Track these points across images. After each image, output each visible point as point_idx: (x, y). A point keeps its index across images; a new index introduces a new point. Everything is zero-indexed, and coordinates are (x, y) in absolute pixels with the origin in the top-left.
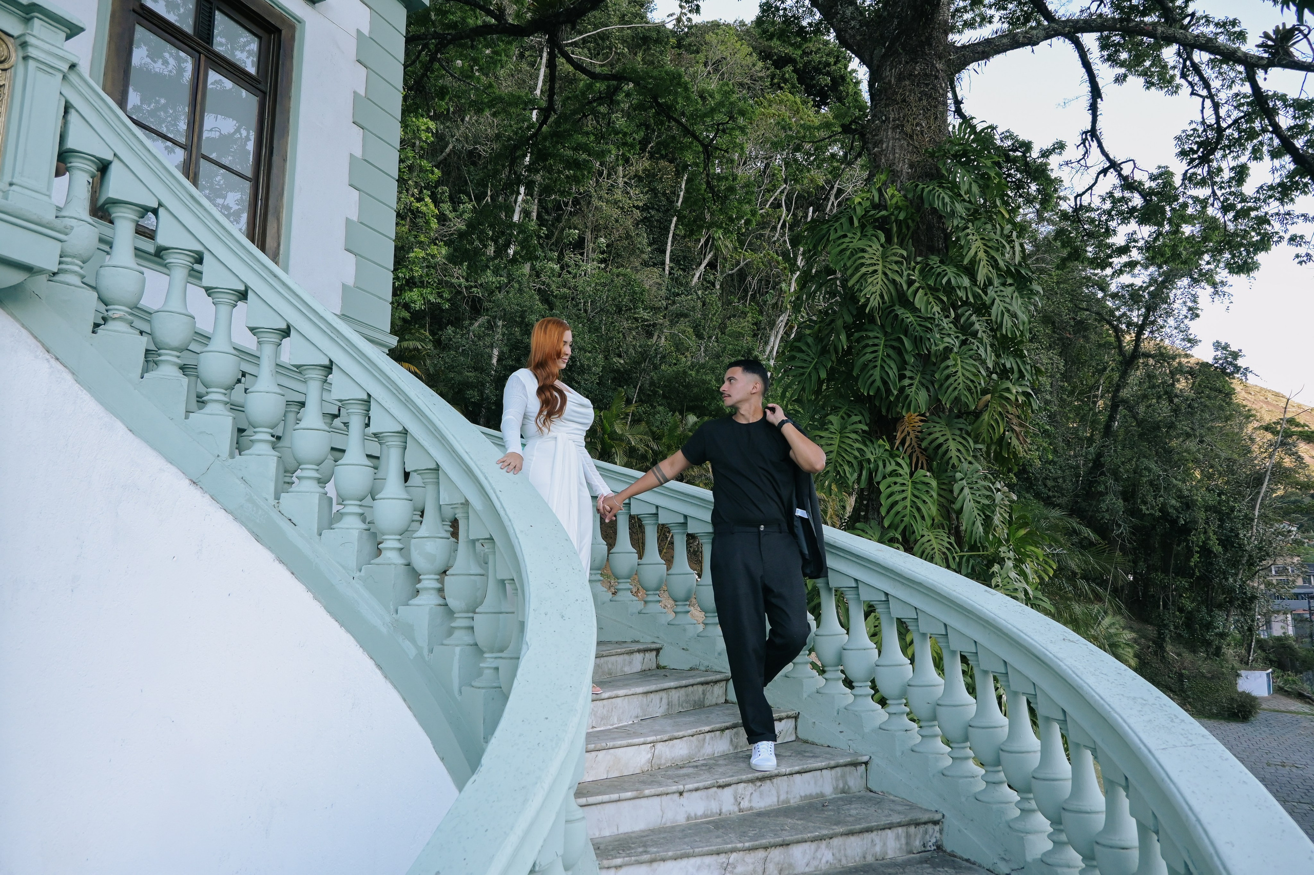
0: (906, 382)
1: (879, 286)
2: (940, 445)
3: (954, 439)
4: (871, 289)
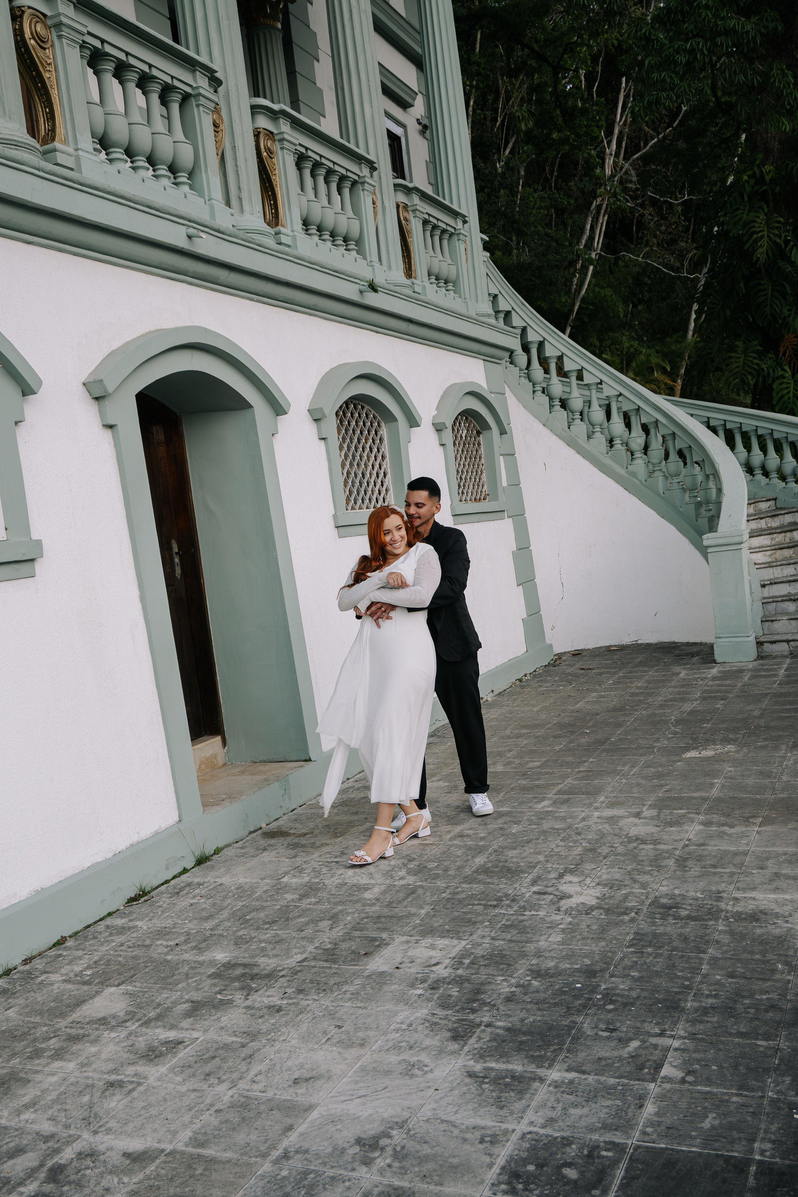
1: (764, 247)
4: (761, 250)
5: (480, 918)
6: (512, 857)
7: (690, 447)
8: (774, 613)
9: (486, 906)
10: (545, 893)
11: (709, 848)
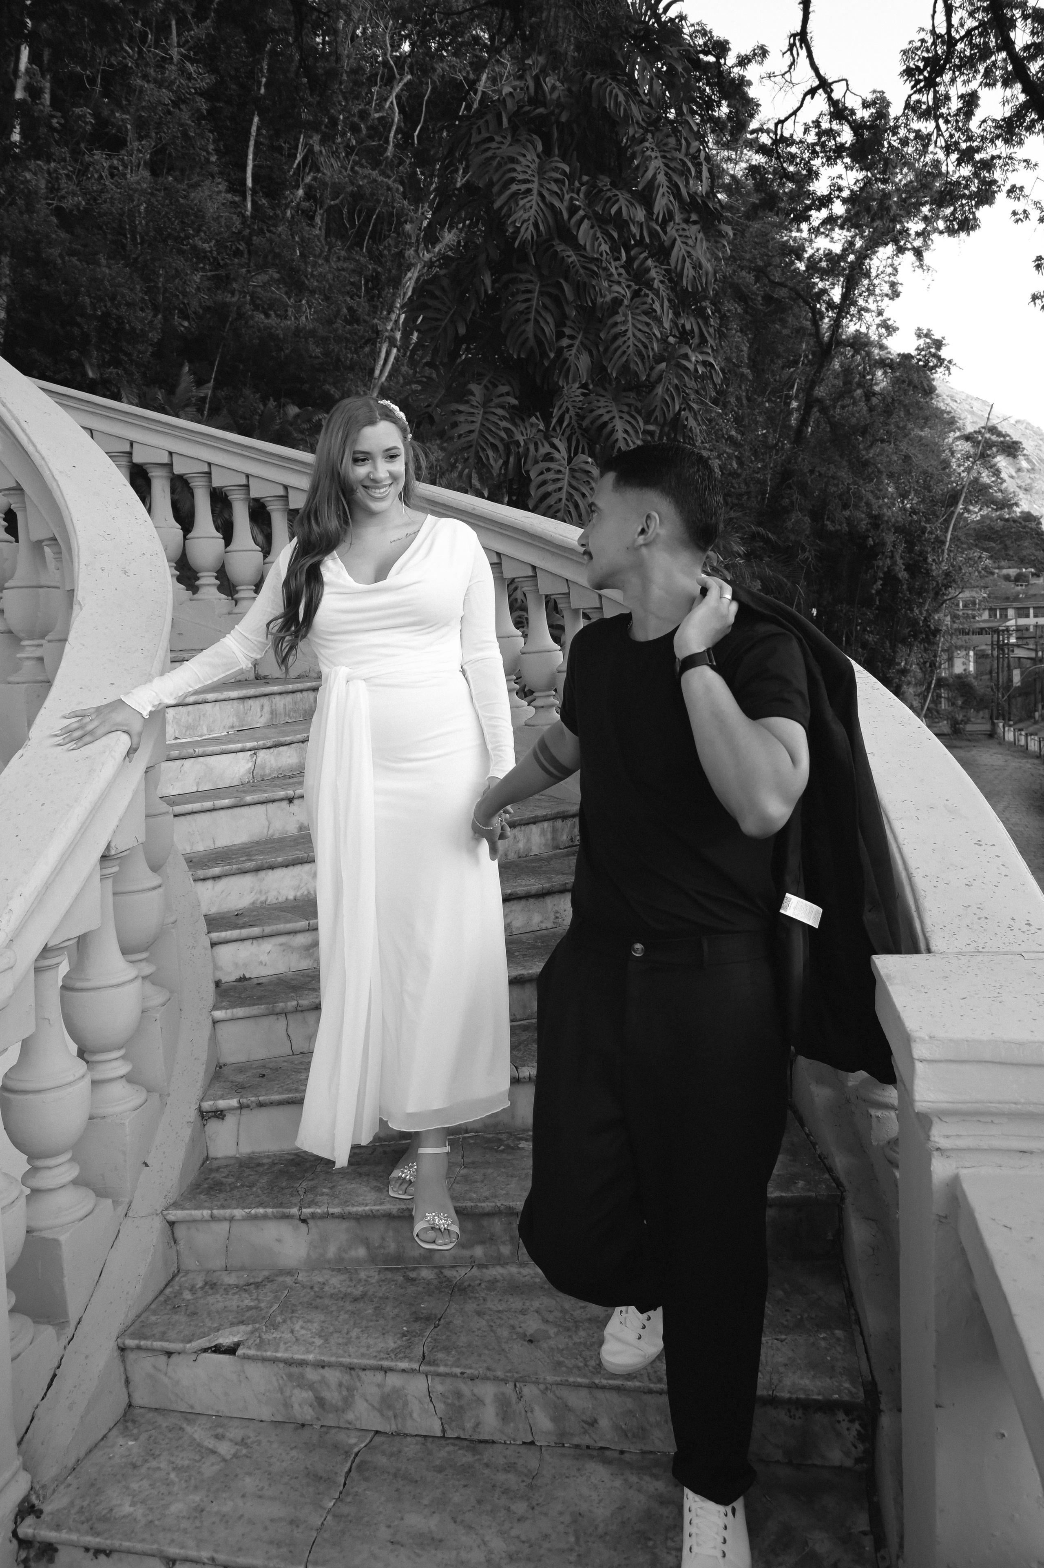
0: (565, 342)
1: (533, 211)
2: (604, 425)
3: (619, 418)
4: (523, 214)
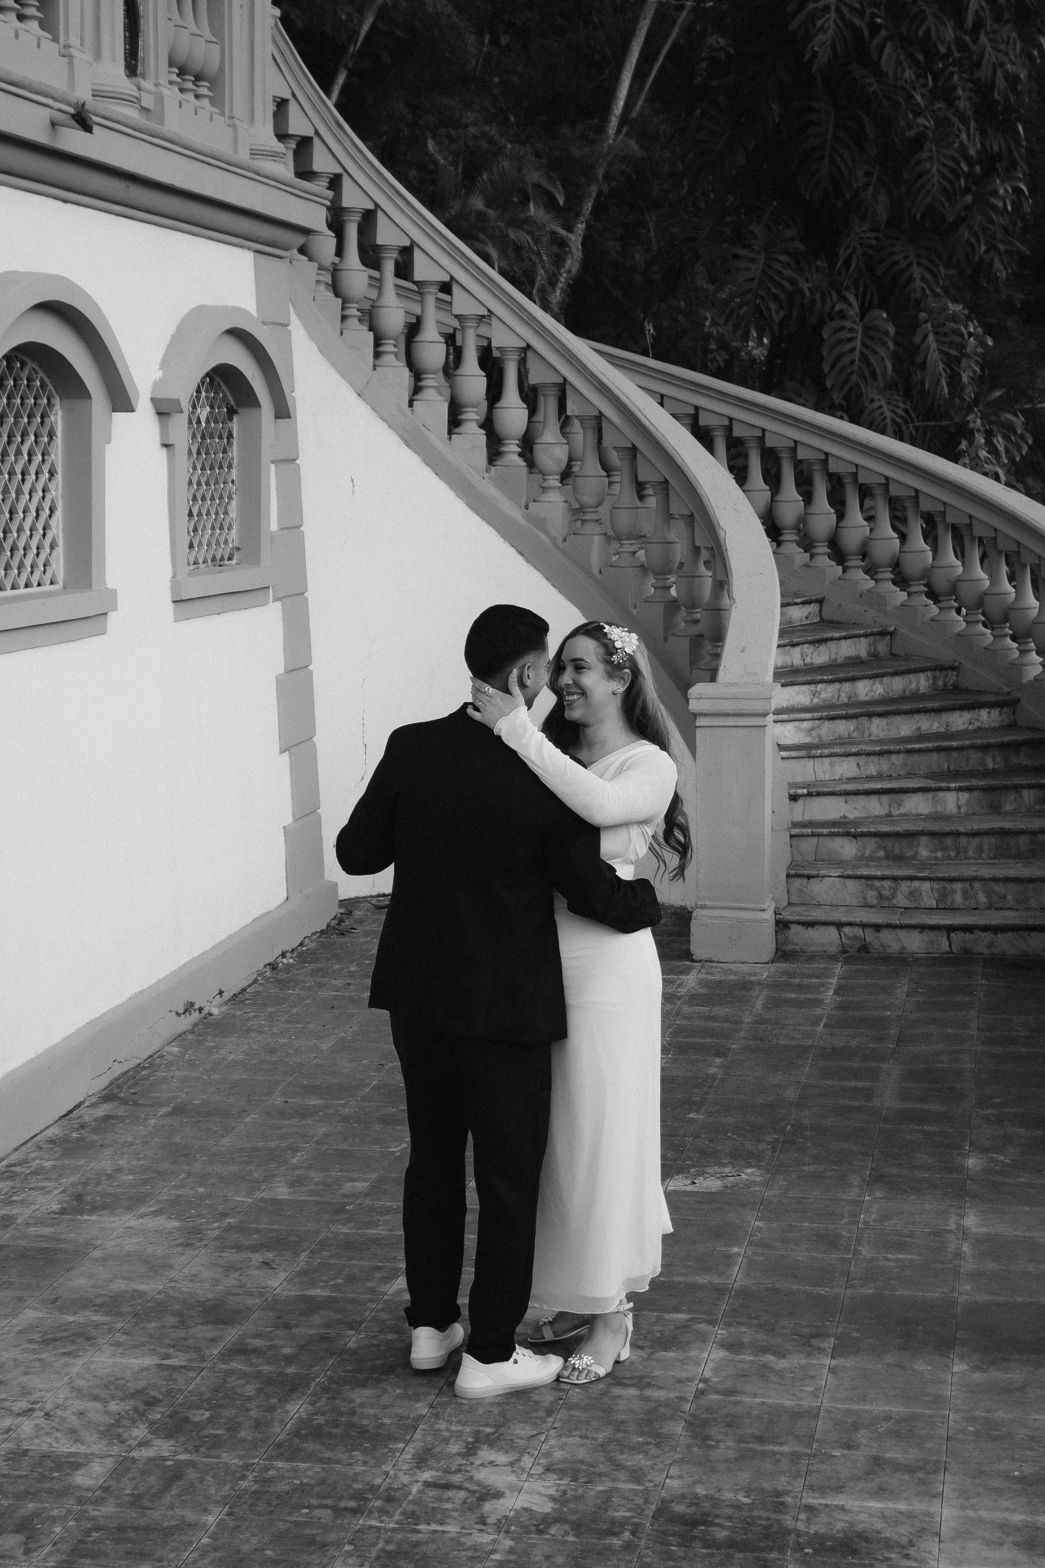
1: (830, 32)
2: (902, 272)
3: (919, 264)
4: (821, 37)
5: (332, 1536)
6: (362, 1405)
7: (666, 482)
8: (811, 857)
9: (335, 1509)
10: (448, 1486)
11: (745, 1399)
